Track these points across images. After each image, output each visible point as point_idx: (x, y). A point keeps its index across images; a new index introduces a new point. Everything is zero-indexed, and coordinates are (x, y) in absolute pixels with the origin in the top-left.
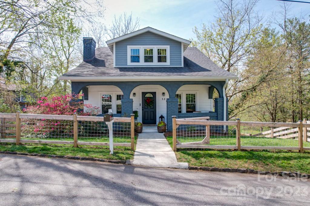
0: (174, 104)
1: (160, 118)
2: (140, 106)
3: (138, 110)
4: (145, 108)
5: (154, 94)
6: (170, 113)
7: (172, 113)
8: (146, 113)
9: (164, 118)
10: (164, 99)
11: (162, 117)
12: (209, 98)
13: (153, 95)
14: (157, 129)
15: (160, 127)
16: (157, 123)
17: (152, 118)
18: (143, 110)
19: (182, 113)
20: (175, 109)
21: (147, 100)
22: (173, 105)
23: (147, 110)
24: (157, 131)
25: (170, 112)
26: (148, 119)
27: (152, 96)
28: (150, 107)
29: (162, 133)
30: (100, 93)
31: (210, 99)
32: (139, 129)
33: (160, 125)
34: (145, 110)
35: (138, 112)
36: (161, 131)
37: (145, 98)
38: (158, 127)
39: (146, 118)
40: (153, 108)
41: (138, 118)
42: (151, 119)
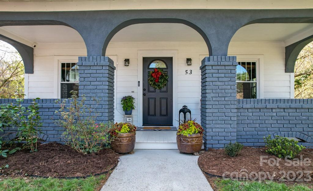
0: (225, 71)
1: (182, 113)
2: (139, 85)
3: (133, 95)
4: (149, 91)
5: (168, 61)
6: (214, 99)
7: (218, 99)
8: (152, 101)
9: (190, 112)
10: (189, 72)
11: (185, 110)
12: (286, 71)
13: (167, 65)
14: (175, 141)
15: (186, 137)
16: (176, 124)
17: (164, 112)
18: (144, 95)
19: (258, 98)
20: (229, 87)
21: (153, 75)
22: (223, 75)
23: (152, 95)
24: (176, 147)
25: (212, 95)
26: (155, 115)
27: (163, 66)
28: (160, 88)
29: (192, 154)
30: (57, 58)
31: (288, 74)
32: (125, 142)
33: (185, 132)
34: (149, 95)
35: (133, 98)
36: (188, 150)
37: (149, 70)
38: (180, 138)
39: (152, 112)
40: (166, 92)
41: (134, 112)
42: (161, 115)
